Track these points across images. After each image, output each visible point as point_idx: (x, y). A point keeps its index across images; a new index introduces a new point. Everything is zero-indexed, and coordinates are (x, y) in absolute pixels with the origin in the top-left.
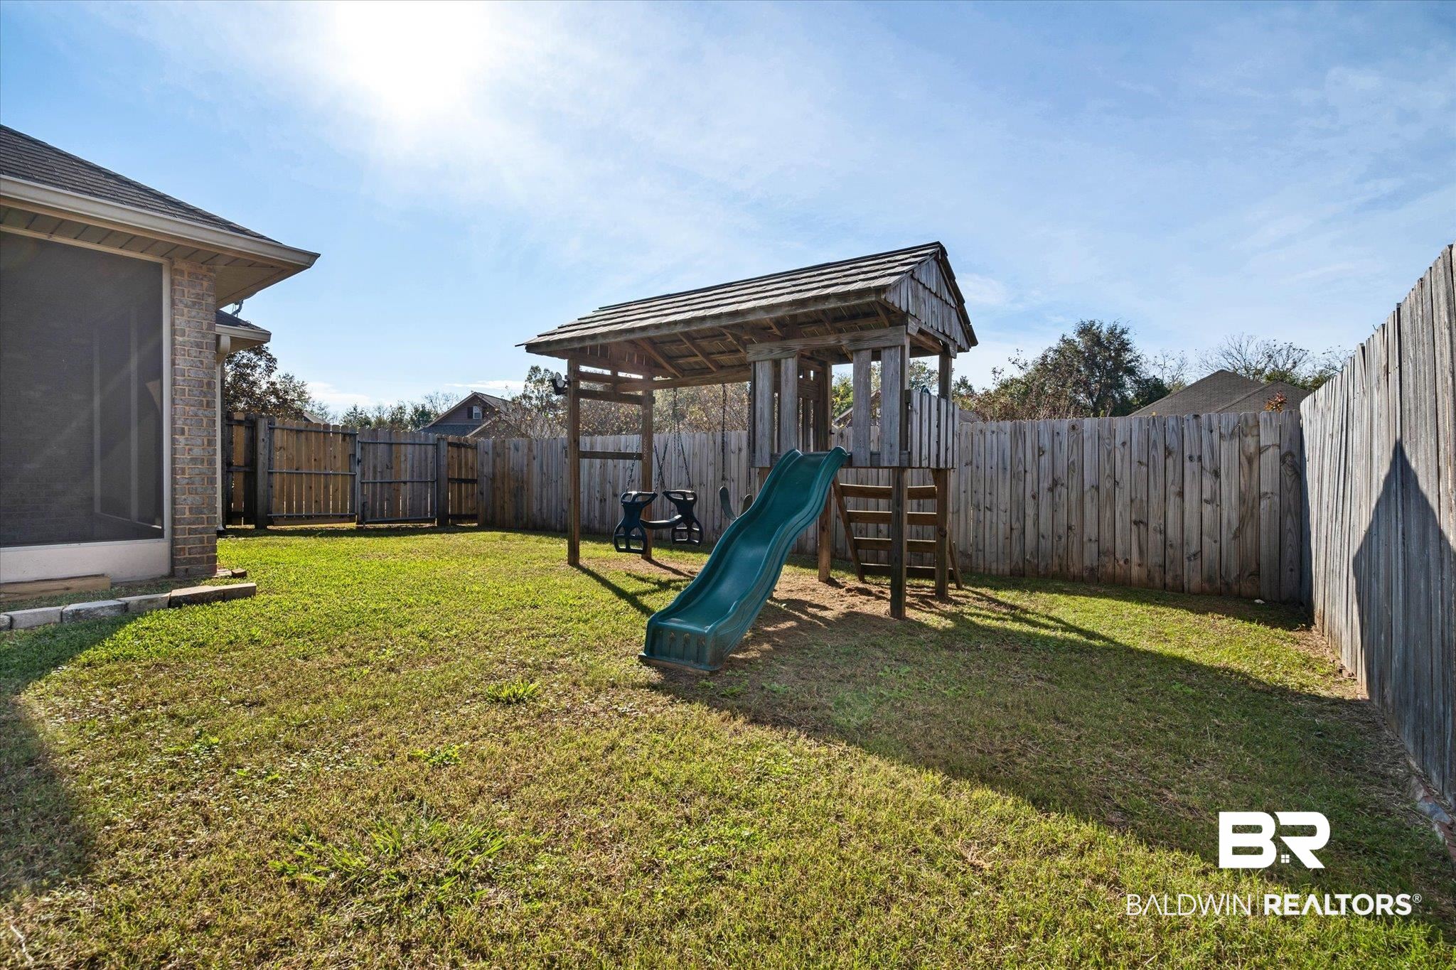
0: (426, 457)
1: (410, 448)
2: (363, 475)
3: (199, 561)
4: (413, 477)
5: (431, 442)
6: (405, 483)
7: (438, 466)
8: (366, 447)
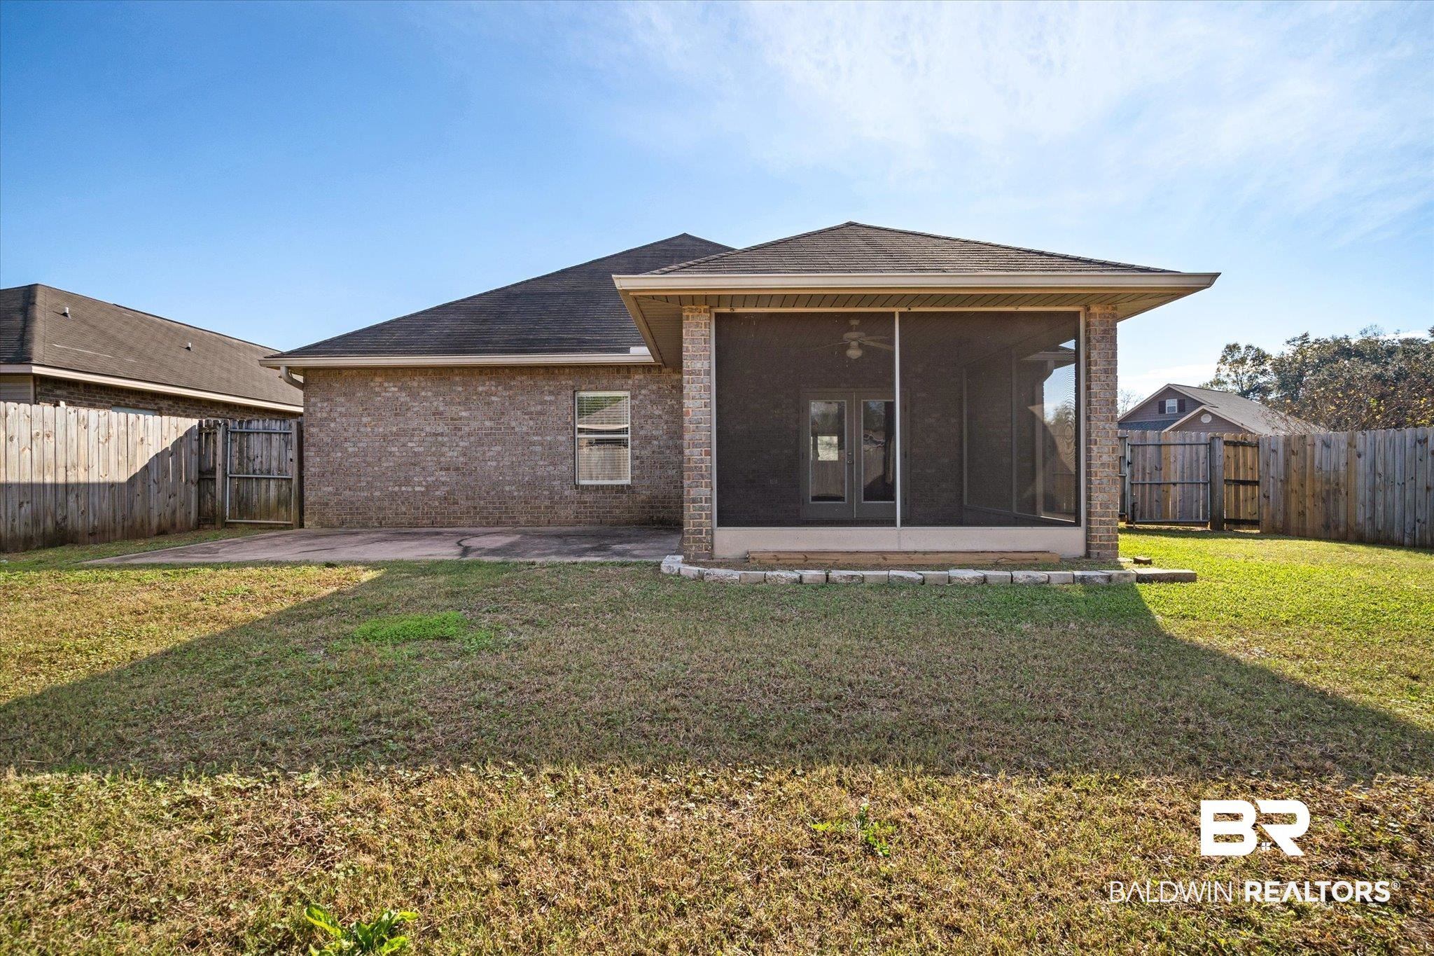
0: (1198, 458)
1: (1180, 448)
2: (1132, 476)
3: (1106, 547)
4: (1183, 477)
5: (1203, 441)
6: (1175, 484)
7: (1212, 468)
8: (1136, 449)
